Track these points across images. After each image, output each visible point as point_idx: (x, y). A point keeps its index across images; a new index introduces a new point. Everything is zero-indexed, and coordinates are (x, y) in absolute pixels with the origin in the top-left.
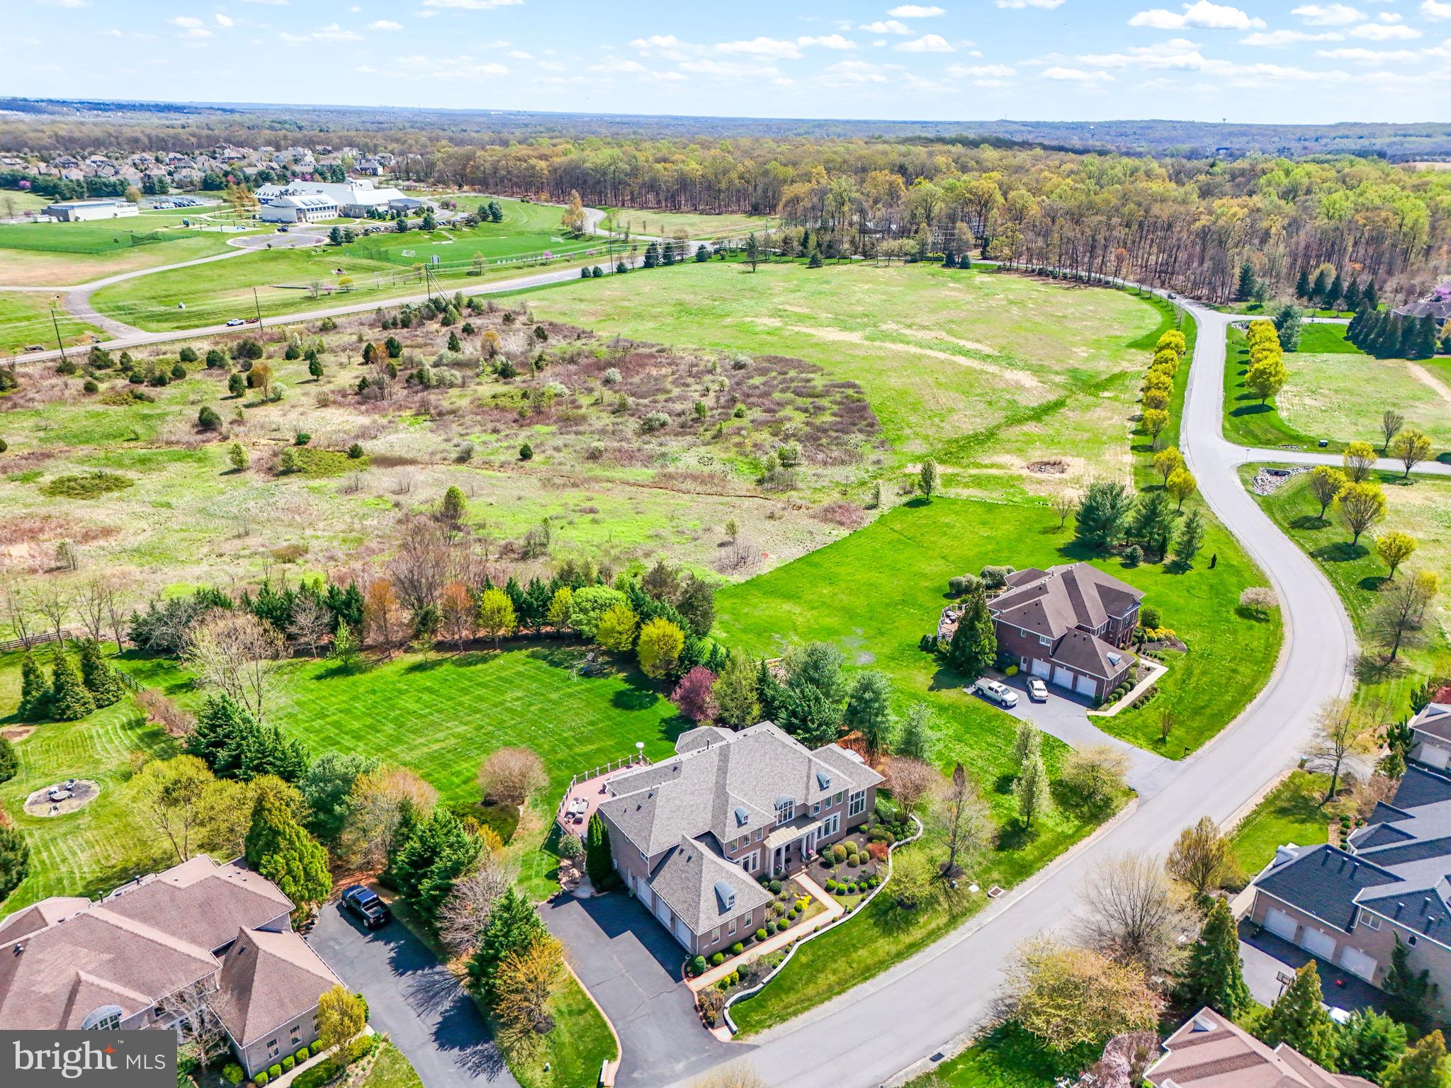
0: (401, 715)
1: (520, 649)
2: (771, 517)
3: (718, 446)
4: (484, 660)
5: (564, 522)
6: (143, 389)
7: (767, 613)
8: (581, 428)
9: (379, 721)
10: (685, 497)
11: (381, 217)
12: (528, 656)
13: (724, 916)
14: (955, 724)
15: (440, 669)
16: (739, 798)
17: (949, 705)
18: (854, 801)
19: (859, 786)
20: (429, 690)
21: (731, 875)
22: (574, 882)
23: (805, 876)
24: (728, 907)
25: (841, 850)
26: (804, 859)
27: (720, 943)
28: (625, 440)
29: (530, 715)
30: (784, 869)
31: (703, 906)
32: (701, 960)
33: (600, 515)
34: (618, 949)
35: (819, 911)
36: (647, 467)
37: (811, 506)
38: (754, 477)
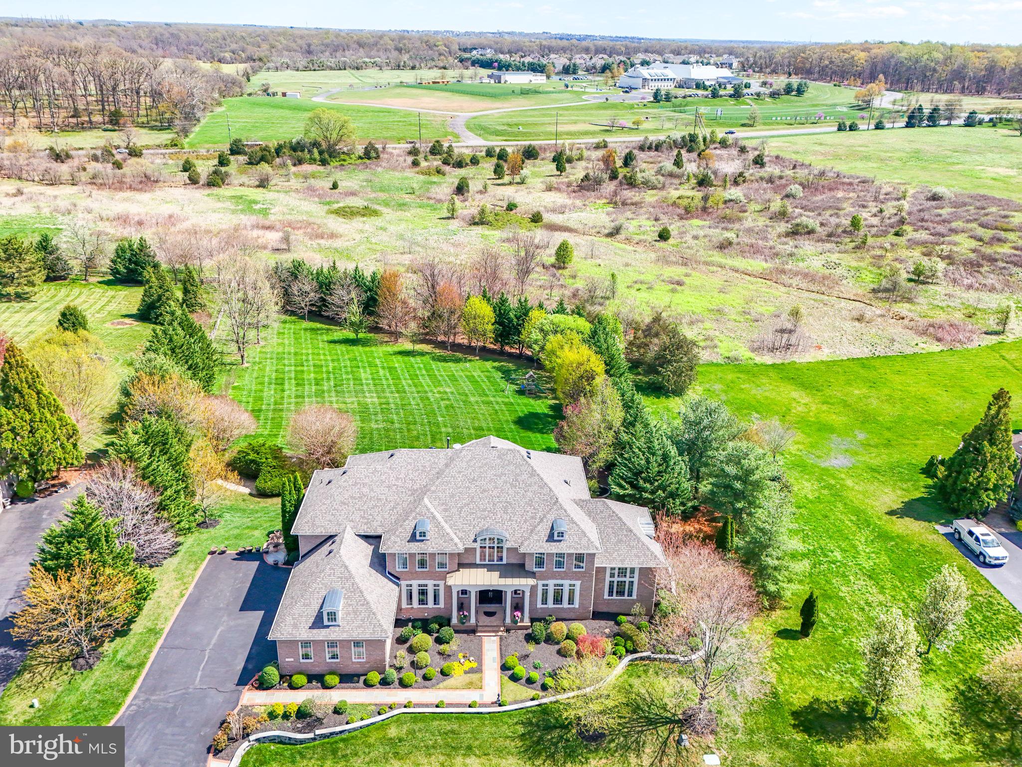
0: (348, 379)
2: (859, 319)
3: (854, 255)
4: (458, 361)
5: (644, 287)
6: (447, 168)
8: (730, 226)
9: (329, 379)
10: (783, 289)
11: (705, 88)
12: (494, 367)
13: (315, 631)
14: (884, 558)
15: (418, 359)
16: (433, 510)
17: (898, 536)
18: (616, 579)
19: (622, 561)
20: (391, 369)
21: (356, 589)
22: (276, 546)
23: (496, 639)
24: (326, 623)
25: (559, 628)
26: (508, 620)
27: (313, 664)
28: (765, 239)
29: (435, 406)
30: (473, 620)
31: (297, 609)
32: (271, 672)
33: (682, 288)
34: (232, 623)
35: (470, 686)
36: (766, 261)
37: (917, 319)
38: (872, 286)
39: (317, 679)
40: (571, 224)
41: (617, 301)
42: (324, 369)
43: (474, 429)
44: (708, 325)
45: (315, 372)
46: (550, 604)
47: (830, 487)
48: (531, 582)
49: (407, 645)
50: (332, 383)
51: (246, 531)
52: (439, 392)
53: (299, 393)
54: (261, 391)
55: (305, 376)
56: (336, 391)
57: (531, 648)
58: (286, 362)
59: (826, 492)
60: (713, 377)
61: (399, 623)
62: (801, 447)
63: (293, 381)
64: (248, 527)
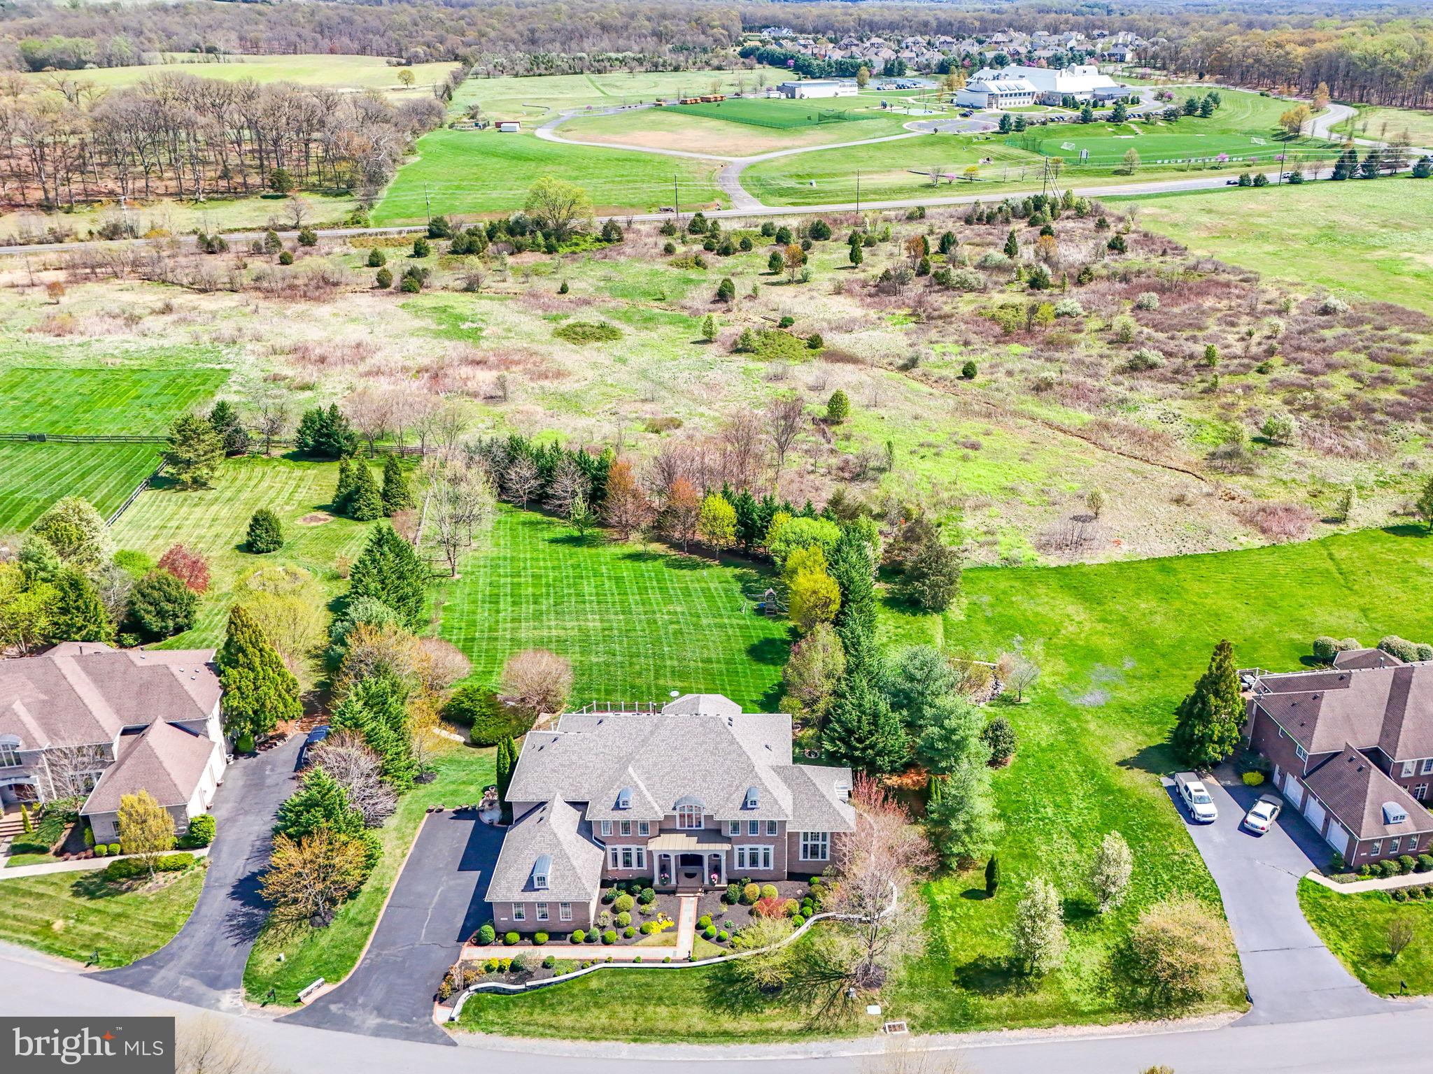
0: (570, 595)
1: (736, 567)
2: (1179, 501)
3: (1199, 403)
4: (694, 567)
5: (930, 452)
7: (1039, 609)
8: (1057, 355)
9: (548, 594)
10: (1100, 453)
11: (1075, 106)
12: (734, 576)
13: (527, 894)
14: (1096, 814)
15: (650, 564)
16: (636, 779)
17: (1120, 790)
18: (809, 843)
19: (814, 826)
20: (618, 580)
21: (564, 856)
22: (492, 803)
23: (695, 900)
24: (536, 886)
25: (752, 889)
26: (707, 882)
27: (526, 924)
28: (1096, 376)
29: (662, 632)
30: (674, 882)
31: (511, 874)
32: (488, 930)
33: (977, 453)
34: (452, 883)
35: (666, 943)
36: (1089, 410)
37: (1250, 499)
38: (1211, 449)
39: (529, 936)
40: (859, 351)
41: (894, 475)
42: (544, 581)
43: (702, 661)
44: (994, 510)
45: (534, 585)
46: (747, 867)
47: (1069, 731)
48: (727, 847)
49: (611, 905)
50: (552, 601)
51: (462, 787)
52: (669, 613)
53: (515, 615)
54: (474, 613)
55: (523, 592)
56: (557, 613)
57: (725, 908)
58: (501, 571)
59: (1061, 738)
60: (983, 585)
61: (605, 884)
62: (1057, 679)
63: (509, 599)
64: (464, 782)
